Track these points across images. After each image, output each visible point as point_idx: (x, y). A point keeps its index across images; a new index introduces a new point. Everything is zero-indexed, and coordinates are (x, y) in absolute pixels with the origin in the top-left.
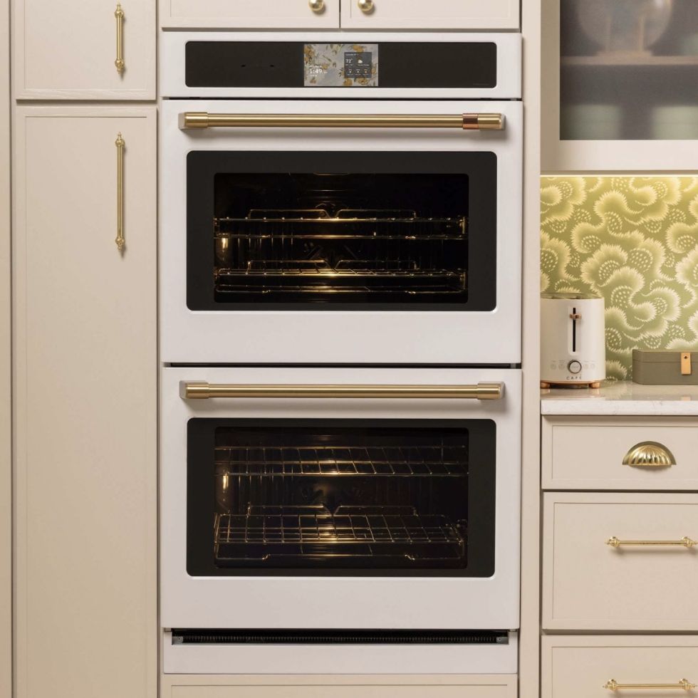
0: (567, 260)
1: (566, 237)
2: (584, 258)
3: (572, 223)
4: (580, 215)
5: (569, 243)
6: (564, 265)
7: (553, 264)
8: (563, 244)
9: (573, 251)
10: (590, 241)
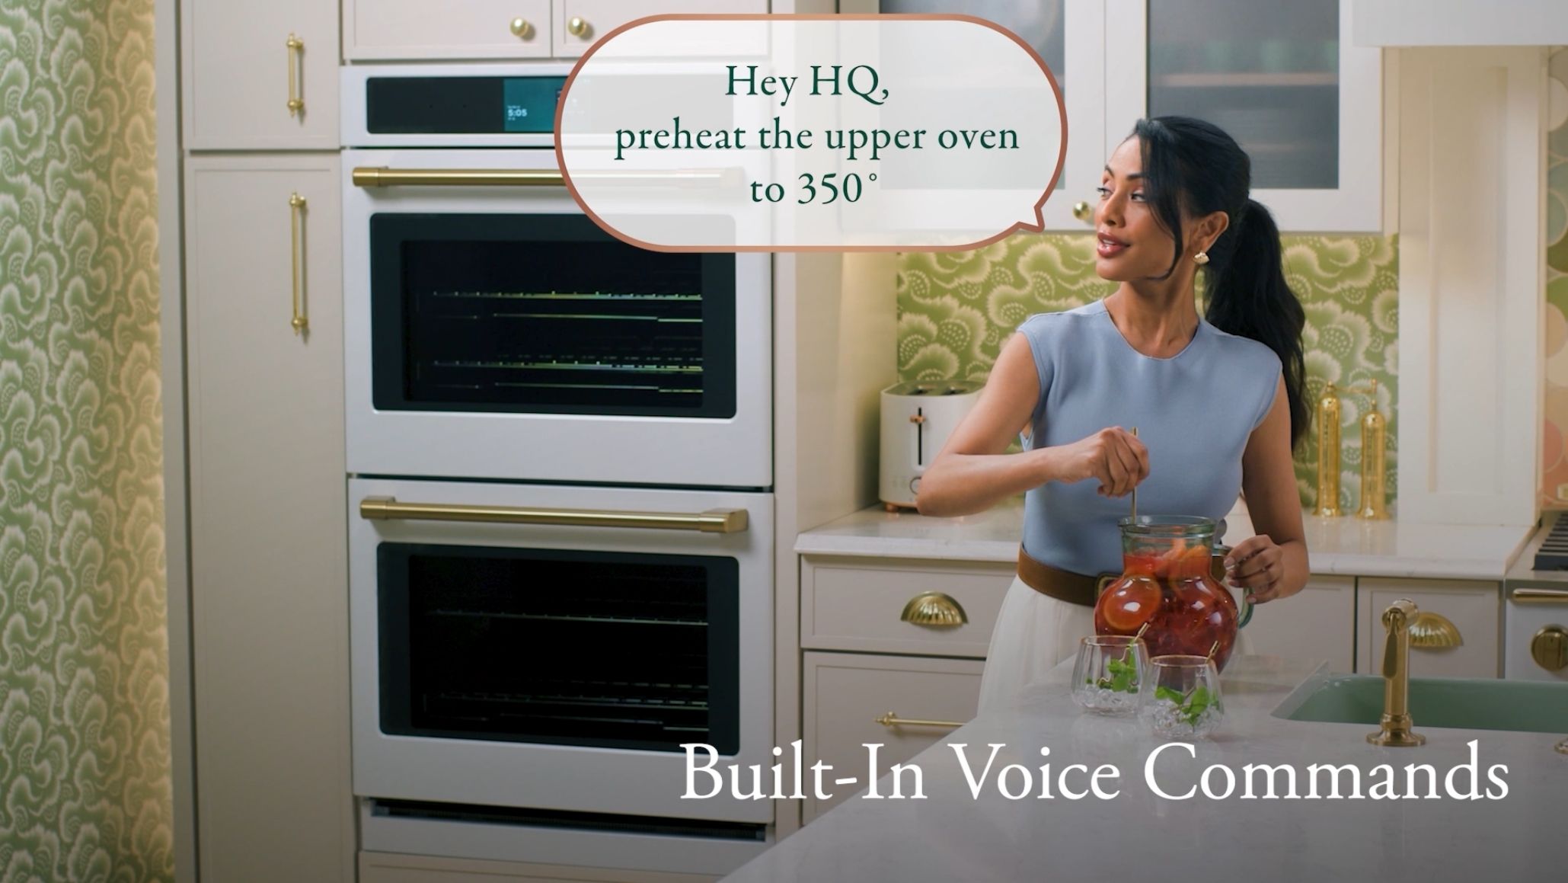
0: (982, 335)
1: (981, 305)
2: (1005, 333)
3: (988, 286)
4: (1000, 276)
5: (985, 312)
6: (978, 343)
7: (963, 341)
8: (977, 314)
9: (990, 324)
10: (1013, 311)
